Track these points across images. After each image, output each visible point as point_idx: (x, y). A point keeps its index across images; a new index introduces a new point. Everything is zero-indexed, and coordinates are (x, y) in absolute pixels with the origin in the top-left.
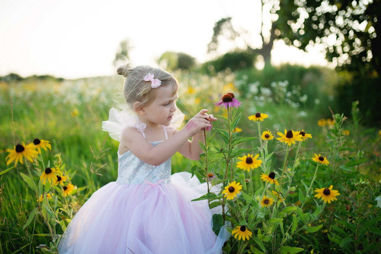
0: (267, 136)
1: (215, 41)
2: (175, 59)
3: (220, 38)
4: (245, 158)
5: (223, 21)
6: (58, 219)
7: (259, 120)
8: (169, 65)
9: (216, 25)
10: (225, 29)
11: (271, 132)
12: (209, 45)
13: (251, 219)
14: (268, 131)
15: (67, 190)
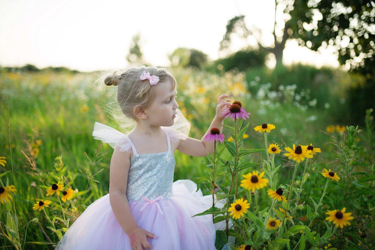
0: (274, 150)
1: (227, 38)
2: (187, 55)
3: (232, 36)
4: (250, 175)
5: (236, 19)
6: (55, 228)
7: (265, 131)
8: (181, 61)
9: (229, 23)
10: (238, 28)
11: (278, 145)
12: (221, 43)
13: (256, 237)
14: (275, 144)
15: (66, 196)
